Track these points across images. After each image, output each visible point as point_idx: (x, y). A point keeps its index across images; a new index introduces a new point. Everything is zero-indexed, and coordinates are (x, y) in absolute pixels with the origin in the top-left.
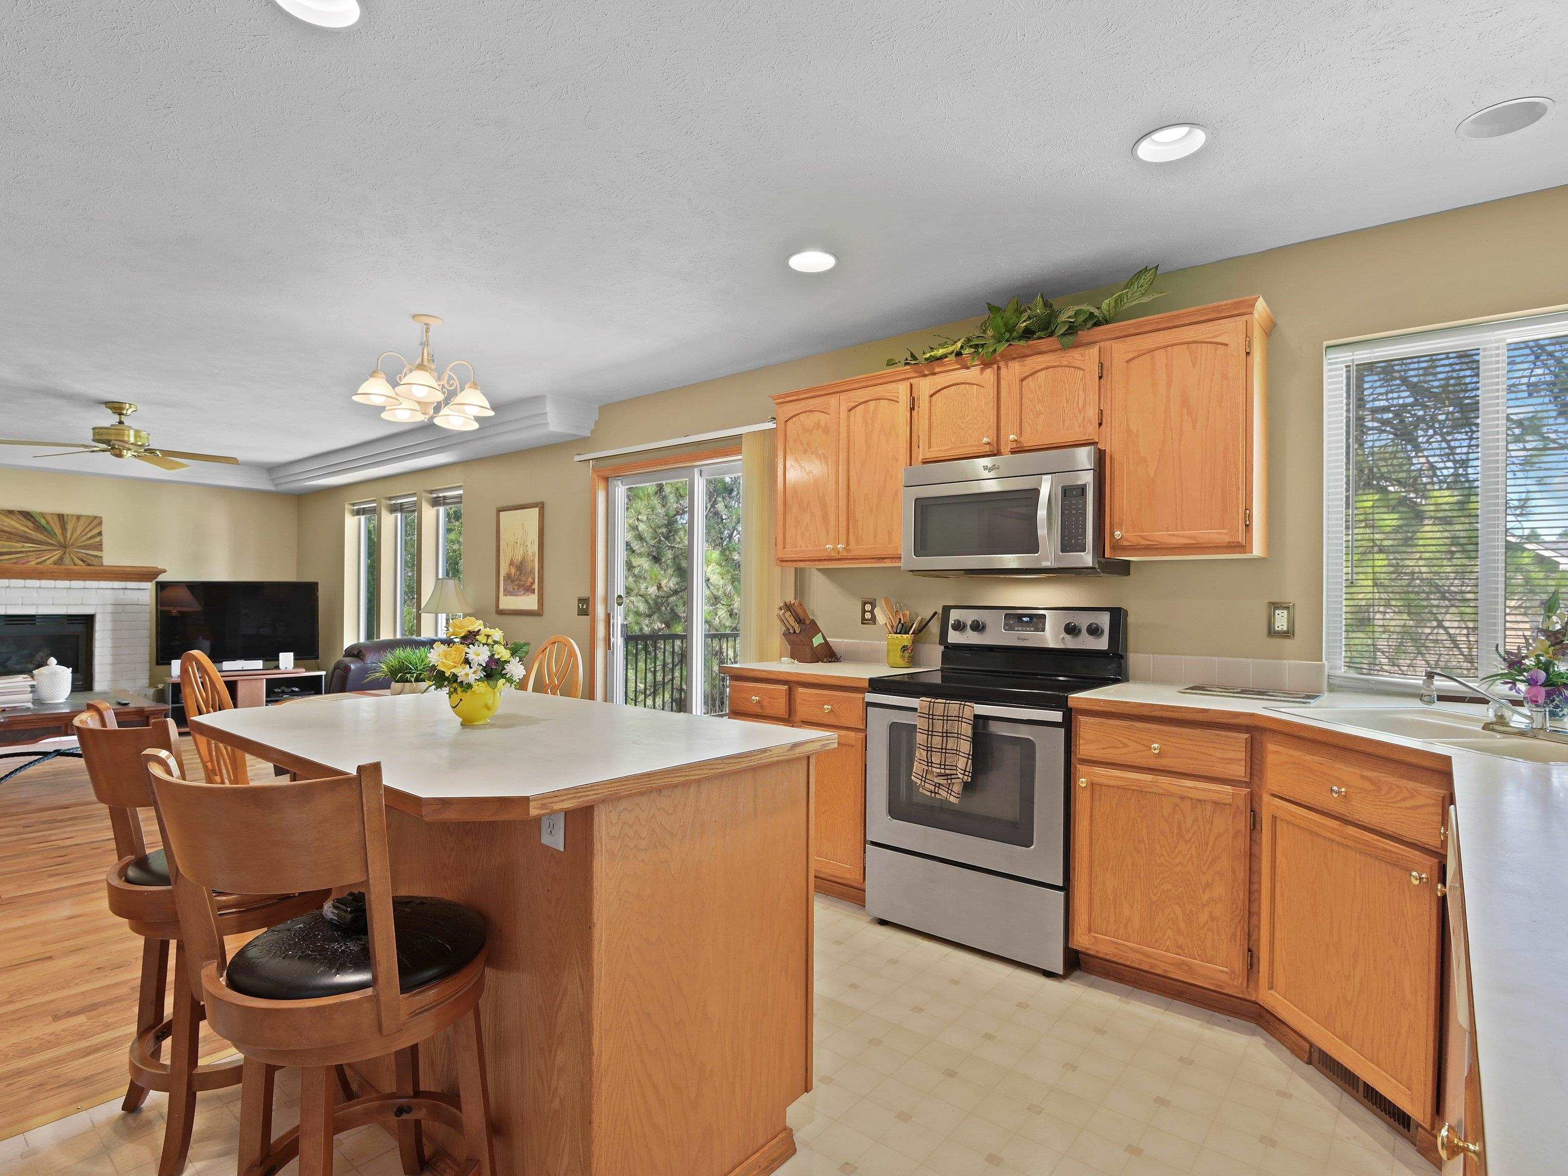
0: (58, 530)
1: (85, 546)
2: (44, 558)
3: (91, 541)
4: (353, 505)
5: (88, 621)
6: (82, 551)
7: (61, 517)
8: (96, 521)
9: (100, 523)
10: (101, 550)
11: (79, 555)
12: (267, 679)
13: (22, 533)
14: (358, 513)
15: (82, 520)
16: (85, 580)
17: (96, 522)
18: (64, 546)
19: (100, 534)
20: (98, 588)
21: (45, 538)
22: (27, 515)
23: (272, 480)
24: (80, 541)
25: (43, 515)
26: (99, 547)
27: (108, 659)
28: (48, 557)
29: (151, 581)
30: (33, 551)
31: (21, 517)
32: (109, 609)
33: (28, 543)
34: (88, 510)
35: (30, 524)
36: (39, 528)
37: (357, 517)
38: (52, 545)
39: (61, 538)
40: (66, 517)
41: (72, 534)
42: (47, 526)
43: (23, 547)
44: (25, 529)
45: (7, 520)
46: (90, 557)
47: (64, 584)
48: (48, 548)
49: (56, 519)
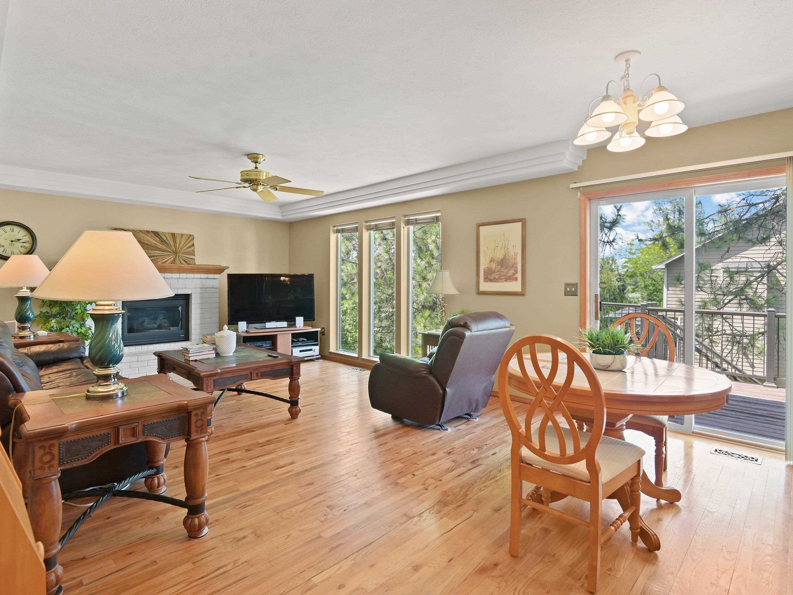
0: (172, 243)
1: (186, 252)
2: (166, 260)
3: (189, 250)
4: (334, 227)
5: (187, 298)
6: (185, 255)
7: (173, 235)
9: (193, 239)
10: (194, 255)
11: (183, 258)
12: (292, 334)
13: (154, 245)
14: (338, 231)
15: (184, 237)
16: (187, 273)
17: (191, 238)
18: (175, 253)
19: (193, 245)
20: (194, 278)
21: (165, 248)
22: (156, 234)
23: (282, 213)
24: (183, 250)
25: (164, 233)
26: (193, 253)
27: (198, 322)
29: (225, 274)
30: (160, 256)
31: (153, 235)
32: (199, 290)
33: (157, 251)
34: (187, 231)
35: (158, 239)
36: (163, 241)
37: (336, 234)
38: (169, 252)
39: (173, 248)
40: (175, 235)
41: (179, 245)
42: (166, 241)
43: (155, 253)
44: (155, 242)
45: (145, 236)
46: (189, 259)
47: (177, 275)
48: (166, 254)
49: (171, 236)
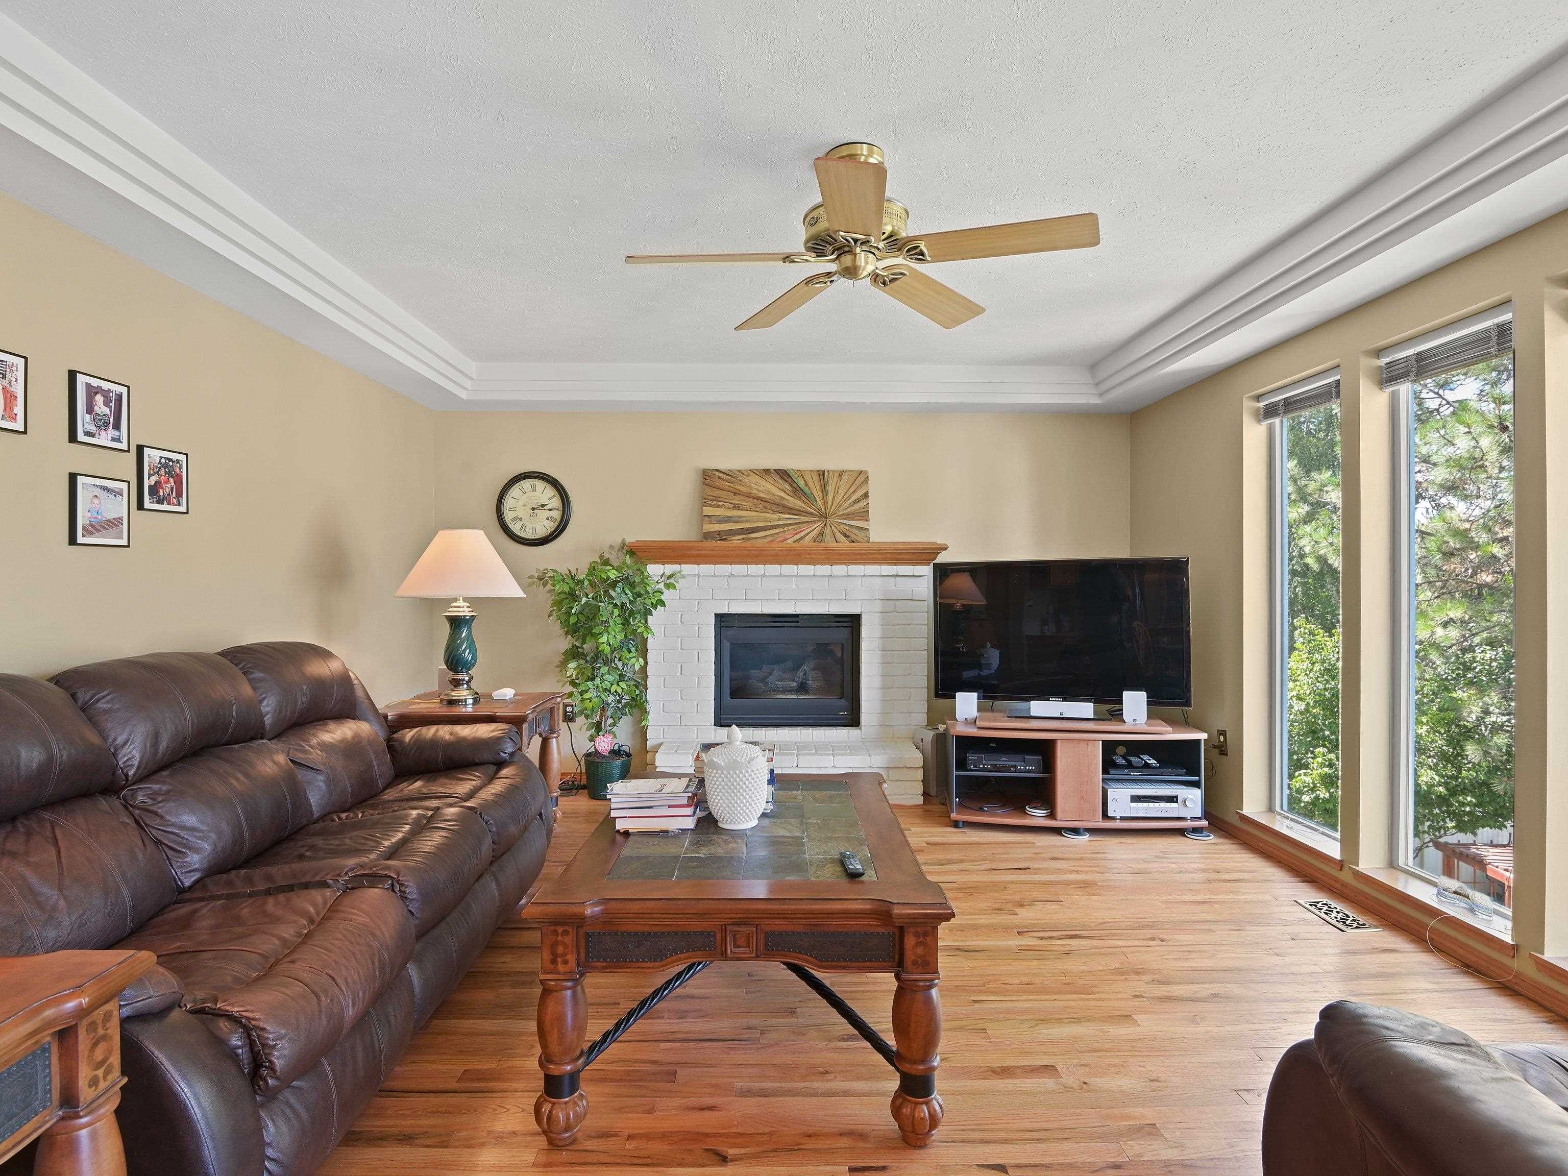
0: (818, 494)
1: (849, 514)
2: (802, 534)
3: (857, 506)
4: (1258, 398)
5: (853, 622)
6: (845, 522)
7: (821, 474)
8: (862, 477)
9: (866, 480)
10: (867, 520)
11: (842, 526)
12: (1104, 742)
13: (778, 500)
14: (1270, 412)
15: (845, 477)
16: (848, 564)
17: (861, 479)
18: (825, 517)
19: (866, 495)
20: (864, 576)
21: (803, 505)
22: (784, 474)
23: (1097, 384)
24: (841, 509)
25: (801, 473)
26: (864, 515)
27: (877, 682)
28: (806, 532)
29: (928, 564)
30: (791, 524)
31: (777, 478)
32: (878, 606)
33: (785, 513)
34: (852, 464)
35: (787, 486)
36: (798, 492)
37: (1265, 424)
38: (811, 514)
39: (820, 504)
40: (826, 474)
41: (834, 497)
42: (806, 490)
43: (779, 520)
44: (782, 494)
45: (763, 482)
46: (855, 531)
47: (824, 570)
48: (807, 519)
49: (816, 478)
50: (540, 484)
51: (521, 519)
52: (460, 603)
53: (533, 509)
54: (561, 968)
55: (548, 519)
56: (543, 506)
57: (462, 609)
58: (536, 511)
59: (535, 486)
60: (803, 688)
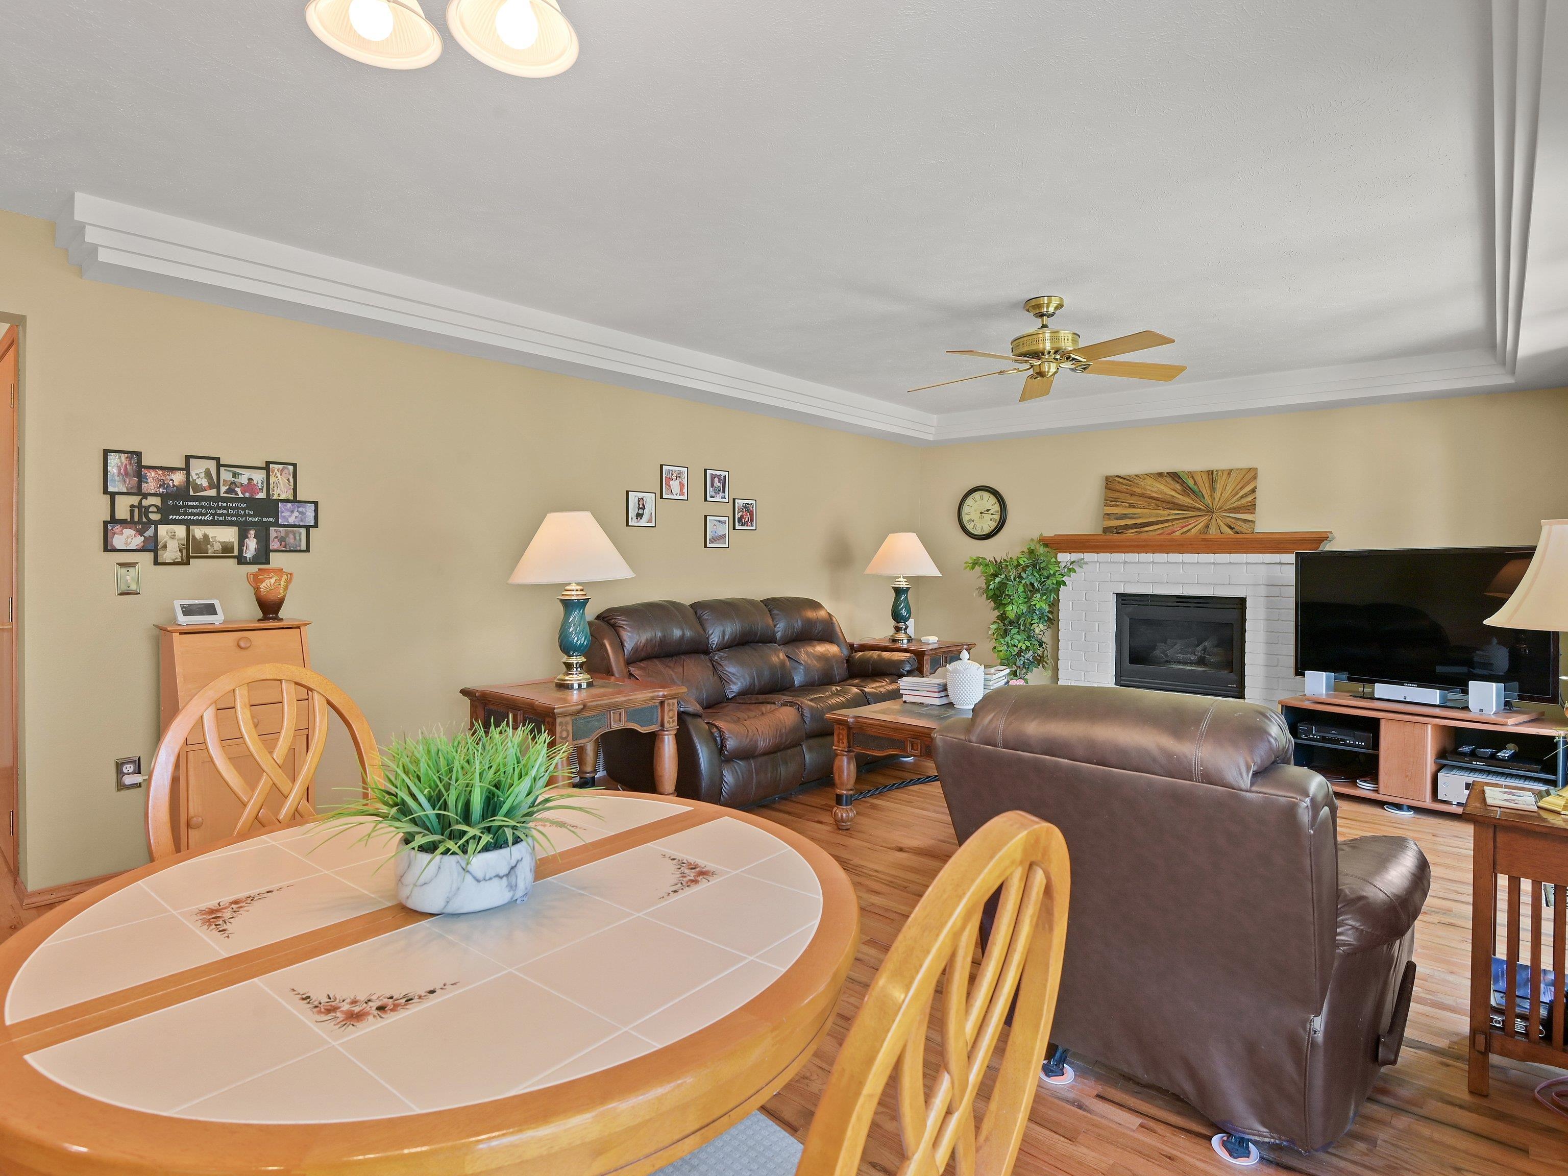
0: (1206, 492)
1: (1235, 508)
2: (1190, 527)
3: (1244, 501)
5: (1241, 603)
6: (1231, 515)
7: (1210, 473)
8: (1251, 474)
9: (1255, 477)
10: (1253, 513)
11: (1228, 520)
12: (1444, 727)
13: (1168, 498)
15: (1233, 474)
16: (1233, 552)
17: (1249, 475)
18: (1211, 511)
19: (1253, 491)
20: (1247, 563)
21: (1192, 502)
22: (1175, 476)
24: (1229, 503)
25: (1191, 475)
26: (1251, 508)
27: (1260, 659)
28: (1193, 525)
29: (1292, 553)
30: (1179, 519)
31: (1169, 480)
32: (1263, 591)
33: (1174, 510)
34: (1241, 462)
35: (1178, 487)
36: (1187, 490)
38: (1199, 509)
39: (1208, 500)
40: (1215, 473)
41: (1222, 494)
42: (1195, 488)
43: (1169, 515)
44: (1173, 493)
45: (1156, 484)
46: (1239, 523)
47: (1209, 558)
48: (1200, 514)
49: (1205, 477)
50: (986, 495)
51: (973, 521)
52: (901, 579)
53: (981, 513)
54: (841, 745)
55: (991, 520)
56: (988, 510)
57: (903, 584)
58: (983, 515)
59: (982, 496)
60: (1201, 662)
